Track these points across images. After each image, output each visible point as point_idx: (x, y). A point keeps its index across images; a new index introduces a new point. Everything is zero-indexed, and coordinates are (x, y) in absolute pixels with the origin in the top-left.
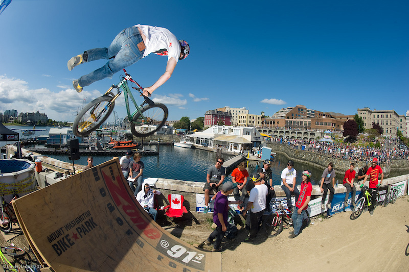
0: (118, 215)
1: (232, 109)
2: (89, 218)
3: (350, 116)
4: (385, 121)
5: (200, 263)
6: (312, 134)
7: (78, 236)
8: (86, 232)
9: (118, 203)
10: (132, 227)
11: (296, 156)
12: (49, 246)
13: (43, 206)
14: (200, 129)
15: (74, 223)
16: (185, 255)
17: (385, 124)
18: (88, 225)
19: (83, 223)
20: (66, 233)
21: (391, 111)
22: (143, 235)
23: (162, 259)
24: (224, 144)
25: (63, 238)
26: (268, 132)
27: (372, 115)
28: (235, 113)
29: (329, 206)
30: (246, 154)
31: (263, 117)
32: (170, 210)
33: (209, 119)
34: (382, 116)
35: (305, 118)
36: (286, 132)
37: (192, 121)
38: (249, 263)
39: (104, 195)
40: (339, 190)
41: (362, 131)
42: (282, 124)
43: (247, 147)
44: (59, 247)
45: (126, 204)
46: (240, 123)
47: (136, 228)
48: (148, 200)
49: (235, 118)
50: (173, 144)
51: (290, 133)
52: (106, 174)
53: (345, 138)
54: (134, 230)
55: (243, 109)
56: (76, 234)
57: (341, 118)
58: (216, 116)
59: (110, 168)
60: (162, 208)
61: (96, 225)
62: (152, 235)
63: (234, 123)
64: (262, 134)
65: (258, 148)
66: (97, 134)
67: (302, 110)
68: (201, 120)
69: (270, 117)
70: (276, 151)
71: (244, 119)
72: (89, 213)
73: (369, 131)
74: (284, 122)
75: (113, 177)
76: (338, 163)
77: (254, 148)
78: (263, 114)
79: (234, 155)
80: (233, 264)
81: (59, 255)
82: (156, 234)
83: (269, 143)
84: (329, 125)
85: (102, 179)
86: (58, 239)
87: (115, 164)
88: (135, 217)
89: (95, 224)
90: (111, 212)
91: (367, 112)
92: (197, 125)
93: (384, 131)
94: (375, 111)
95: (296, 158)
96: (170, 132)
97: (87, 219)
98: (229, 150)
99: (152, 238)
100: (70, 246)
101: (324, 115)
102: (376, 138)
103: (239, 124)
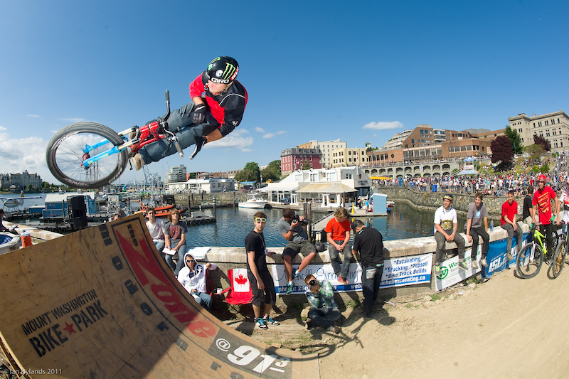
0: (144, 299)
1: (321, 144)
2: (94, 301)
3: (499, 132)
4: (551, 130)
5: (283, 371)
6: (446, 166)
7: (75, 327)
8: (89, 324)
9: (144, 280)
10: (167, 319)
11: (425, 202)
12: (24, 340)
13: (17, 277)
14: (275, 179)
15: (68, 307)
16: (258, 360)
17: (551, 134)
18: (92, 311)
19: (84, 308)
20: (55, 322)
21: (558, 112)
22: (187, 332)
23: (218, 368)
24: (315, 196)
25: (49, 330)
26: (378, 171)
27: (532, 123)
28: (326, 148)
29: (484, 262)
30: (349, 208)
31: (369, 150)
32: (232, 295)
33: (287, 162)
34: (547, 123)
35: (433, 144)
36: (406, 169)
37: (262, 167)
38: (365, 366)
39: (119, 267)
40: (496, 236)
41: (519, 151)
42: (399, 157)
43: (350, 197)
44: (42, 343)
45: (157, 282)
46: (336, 164)
47: (174, 320)
48: (196, 281)
49: (326, 157)
50: (237, 205)
51: (413, 169)
52: (123, 235)
53: (495, 165)
54: (170, 322)
55: (337, 142)
56: (72, 325)
57: (485, 137)
58: (298, 157)
59: (129, 227)
60: (219, 292)
61: (107, 314)
62: (201, 331)
63: (327, 164)
64: (370, 176)
65: (367, 197)
66: (120, 200)
67: (426, 131)
68: (276, 165)
69: (380, 149)
70: (394, 199)
71: (341, 157)
72: (93, 294)
73: (530, 149)
74: (402, 153)
75: (135, 241)
76: (490, 203)
77: (361, 198)
78: (369, 146)
79: (330, 212)
80: (338, 370)
81: (41, 356)
82: (208, 329)
83: (382, 187)
84: (469, 149)
85: (116, 243)
86: (39, 331)
87: (137, 221)
88: (172, 304)
89: (104, 311)
90: (132, 293)
91: (523, 121)
92: (271, 173)
93: (552, 146)
94: (534, 117)
95: (425, 205)
96: (231, 188)
97: (90, 303)
98: (323, 205)
99: (201, 335)
100: (60, 342)
101: (460, 135)
102: (542, 158)
103: (334, 164)
